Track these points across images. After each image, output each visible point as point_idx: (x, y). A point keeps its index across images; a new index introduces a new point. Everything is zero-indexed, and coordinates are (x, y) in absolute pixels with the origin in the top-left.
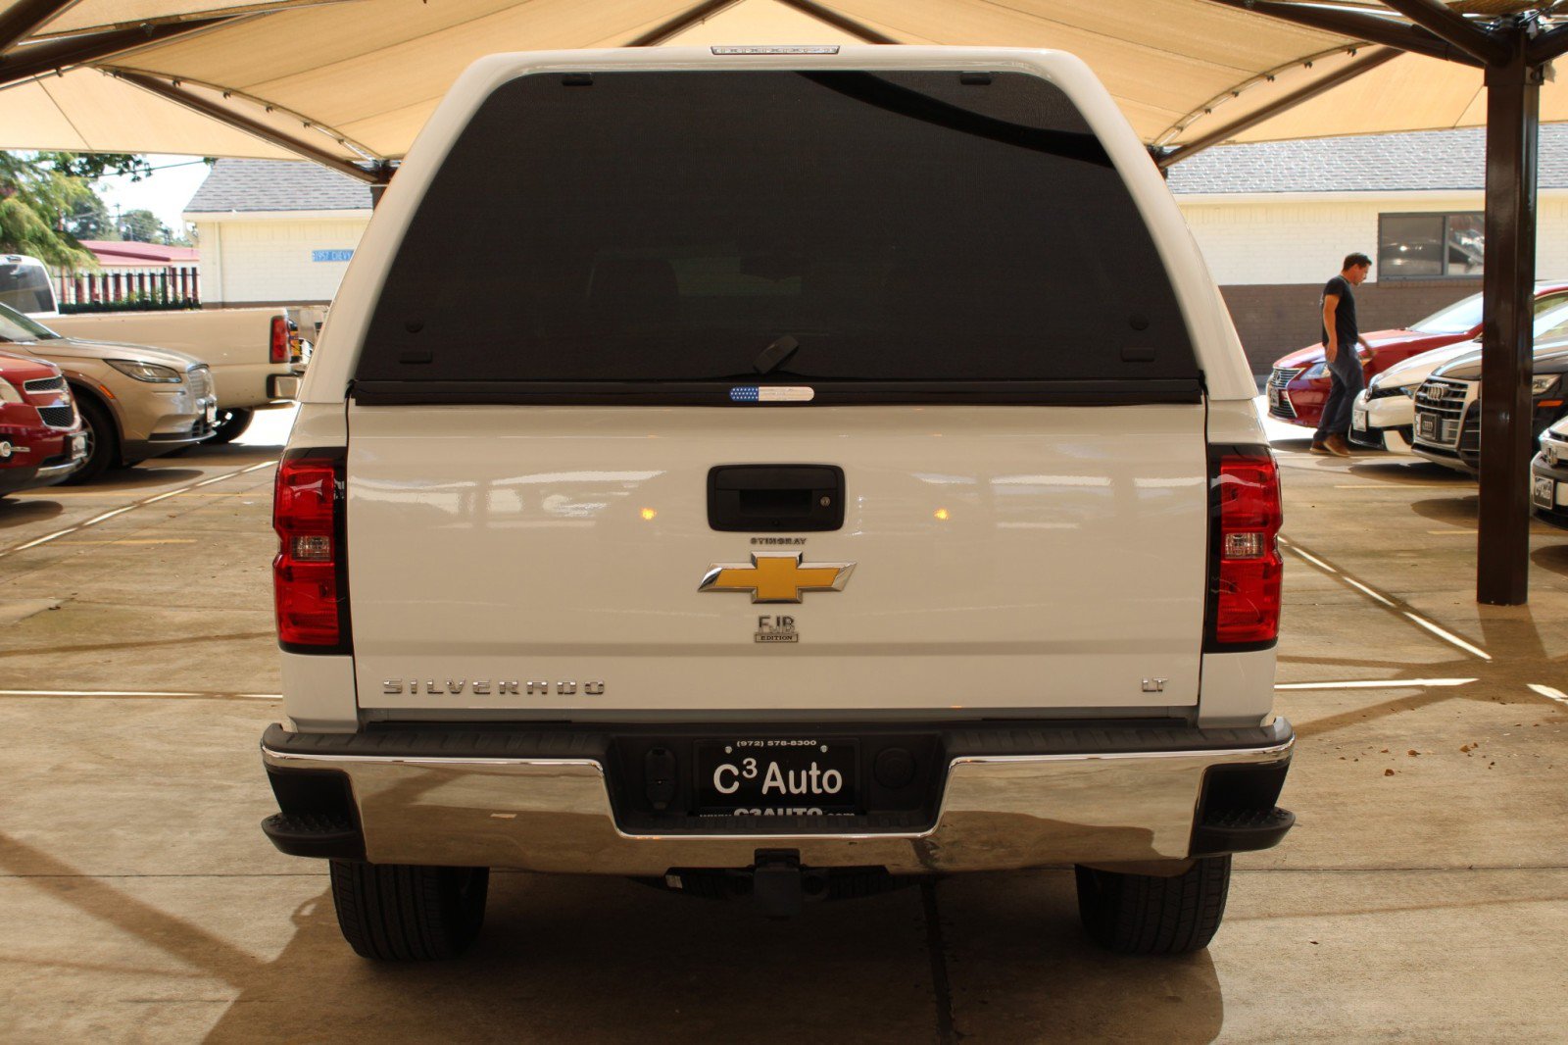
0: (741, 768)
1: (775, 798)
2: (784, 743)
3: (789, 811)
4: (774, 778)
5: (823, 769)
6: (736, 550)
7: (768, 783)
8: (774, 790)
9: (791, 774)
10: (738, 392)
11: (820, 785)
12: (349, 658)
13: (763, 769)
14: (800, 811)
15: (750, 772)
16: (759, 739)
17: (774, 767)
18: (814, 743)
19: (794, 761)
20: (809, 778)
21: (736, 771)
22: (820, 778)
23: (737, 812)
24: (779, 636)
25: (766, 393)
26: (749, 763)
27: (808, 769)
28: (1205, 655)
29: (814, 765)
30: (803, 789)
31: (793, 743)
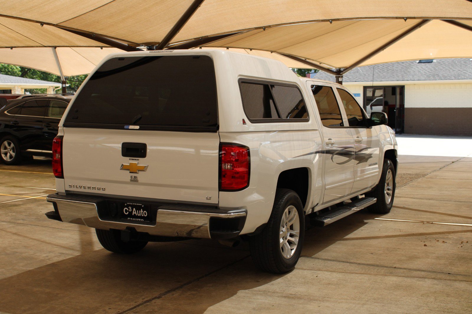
0: (129, 209)
1: (135, 216)
2: (136, 204)
3: (138, 219)
4: (134, 212)
5: (143, 211)
6: (127, 161)
7: (133, 213)
8: (135, 214)
9: (138, 211)
10: (126, 127)
11: (143, 214)
12: (63, 179)
13: (132, 209)
14: (140, 220)
15: (130, 210)
16: (131, 203)
17: (134, 209)
18: (141, 205)
19: (138, 208)
20: (141, 212)
21: (128, 210)
22: (143, 212)
23: (128, 219)
24: (134, 180)
25: (131, 127)
26: (130, 208)
27: (141, 210)
28: (220, 192)
29: (142, 209)
30: (140, 215)
31: (137, 204)
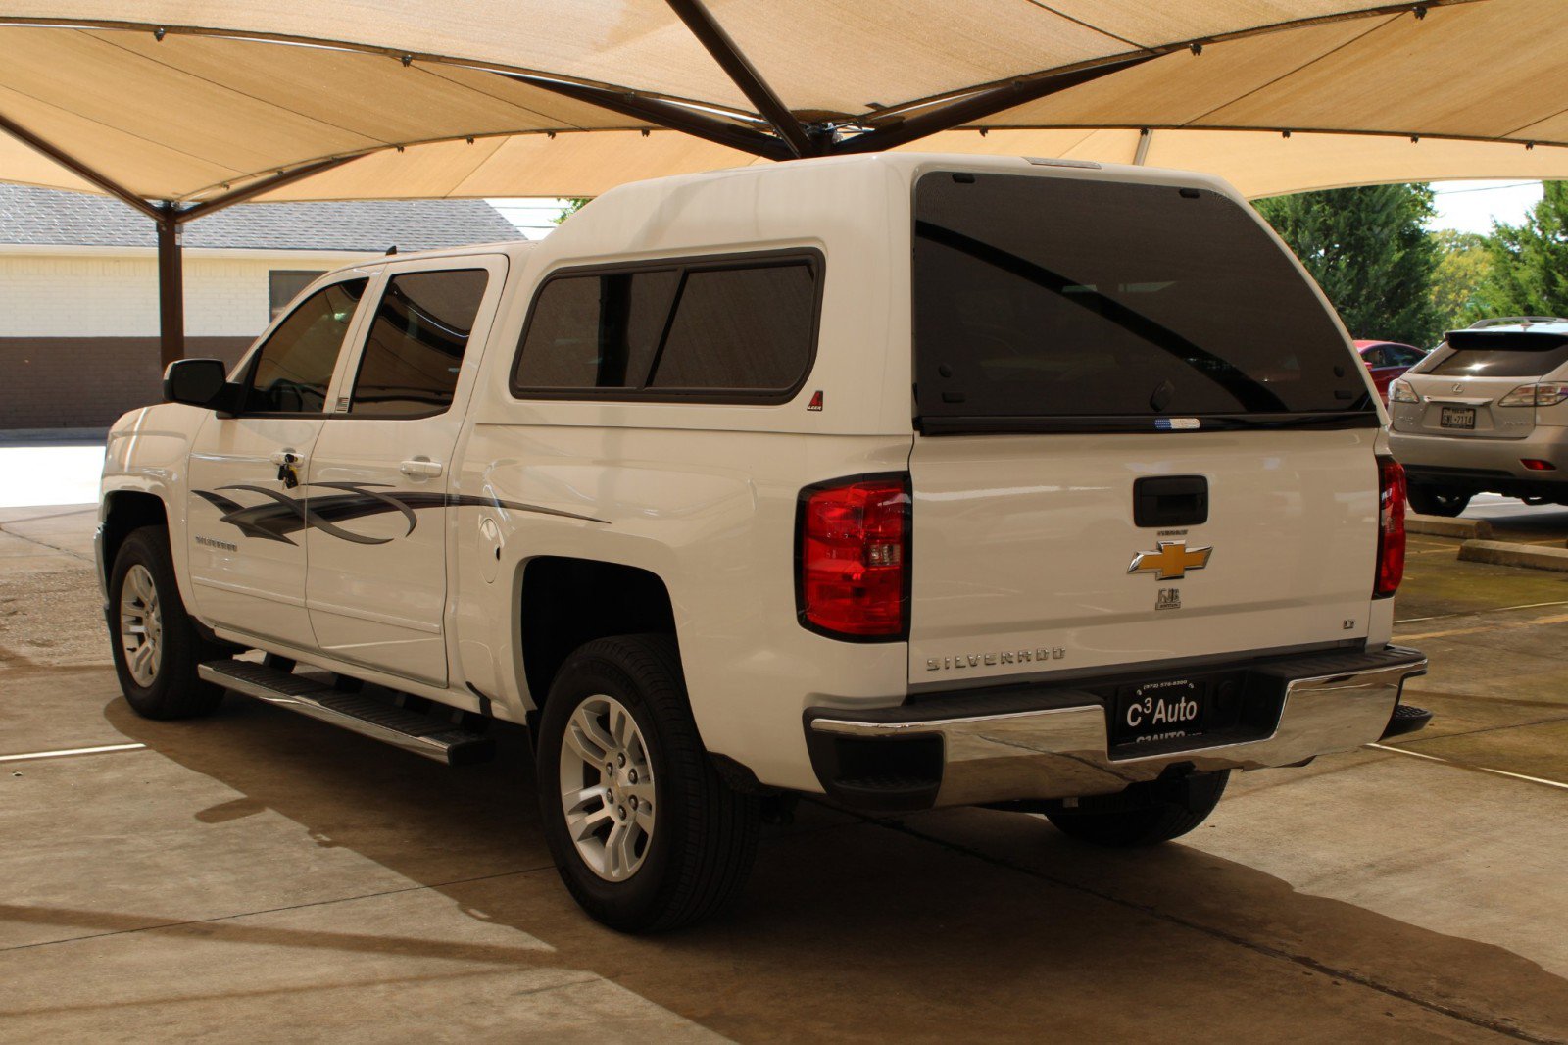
0: (1143, 705)
1: (1164, 727)
2: (1169, 684)
3: (1167, 735)
4: (1160, 712)
5: (1187, 702)
6: (1149, 541)
7: (1157, 716)
8: (1160, 720)
9: (1170, 707)
10: (1160, 423)
11: (1184, 715)
12: (906, 643)
13: (1155, 705)
14: (1172, 734)
15: (1148, 708)
16: (1168, 681)
17: (1161, 702)
18: (1185, 682)
19: (1172, 697)
20: (1179, 708)
21: (1140, 709)
22: (1185, 708)
23: (1138, 741)
25: (1176, 423)
26: (1148, 701)
27: (1179, 702)
28: (1374, 602)
29: (1183, 699)
30: (1175, 718)
31: (1175, 684)
